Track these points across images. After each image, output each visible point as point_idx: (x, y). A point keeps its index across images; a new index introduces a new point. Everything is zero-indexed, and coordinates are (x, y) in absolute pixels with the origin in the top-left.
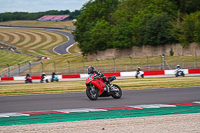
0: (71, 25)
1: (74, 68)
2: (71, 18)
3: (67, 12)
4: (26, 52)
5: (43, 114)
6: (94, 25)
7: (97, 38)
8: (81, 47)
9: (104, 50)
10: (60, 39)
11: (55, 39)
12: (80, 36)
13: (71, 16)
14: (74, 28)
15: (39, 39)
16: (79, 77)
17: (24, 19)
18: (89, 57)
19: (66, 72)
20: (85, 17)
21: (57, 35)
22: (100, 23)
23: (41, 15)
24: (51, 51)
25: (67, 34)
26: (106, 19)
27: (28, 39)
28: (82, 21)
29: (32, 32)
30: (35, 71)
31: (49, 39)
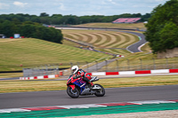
0: (142, 27)
1: (146, 64)
2: (142, 21)
3: (139, 15)
4: (102, 51)
5: (118, 105)
6: (162, 27)
7: (165, 38)
8: (151, 46)
9: (172, 49)
10: (133, 39)
11: (128, 39)
12: (151, 36)
13: (142, 18)
14: (145, 29)
15: (114, 39)
16: (149, 72)
17: (100, 21)
18: (159, 55)
19: (139, 69)
20: (155, 20)
21: (130, 36)
22: (168, 25)
23: (116, 18)
24: (124, 50)
25: (139, 35)
26: (174, 22)
27: (104, 39)
28: (152, 23)
29: (107, 33)
30: (111, 67)
31: (123, 39)
